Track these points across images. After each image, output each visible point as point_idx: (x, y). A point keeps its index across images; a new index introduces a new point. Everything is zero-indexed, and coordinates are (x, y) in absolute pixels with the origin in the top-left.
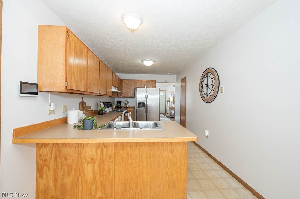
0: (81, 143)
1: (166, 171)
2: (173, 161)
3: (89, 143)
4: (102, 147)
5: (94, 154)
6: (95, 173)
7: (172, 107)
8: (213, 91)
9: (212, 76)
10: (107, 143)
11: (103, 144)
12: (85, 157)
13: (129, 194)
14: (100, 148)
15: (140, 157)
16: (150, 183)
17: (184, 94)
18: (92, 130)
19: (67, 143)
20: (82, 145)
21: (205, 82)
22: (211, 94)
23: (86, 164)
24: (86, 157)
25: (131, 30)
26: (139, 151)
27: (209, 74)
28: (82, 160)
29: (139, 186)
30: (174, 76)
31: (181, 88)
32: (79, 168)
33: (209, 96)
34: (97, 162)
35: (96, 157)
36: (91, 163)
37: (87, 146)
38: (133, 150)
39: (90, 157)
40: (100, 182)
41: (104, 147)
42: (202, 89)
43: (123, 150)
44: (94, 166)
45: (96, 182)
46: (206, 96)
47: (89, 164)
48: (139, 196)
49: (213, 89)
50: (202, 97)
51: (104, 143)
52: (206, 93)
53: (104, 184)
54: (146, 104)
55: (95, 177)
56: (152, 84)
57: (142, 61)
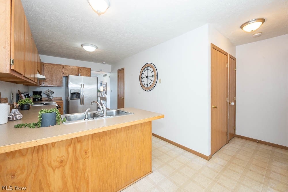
0: (42, 146)
1: (138, 150)
2: (143, 139)
3: (55, 143)
4: (75, 144)
5: (64, 155)
6: (65, 177)
7: (102, 97)
8: (152, 82)
9: (152, 70)
10: (82, 137)
11: (76, 140)
12: (49, 163)
13: (107, 184)
14: (72, 146)
15: (117, 143)
16: (126, 166)
17: (122, 84)
18: (56, 126)
19: (16, 151)
20: (45, 148)
21: (145, 74)
22: (151, 84)
23: (52, 171)
24: (51, 162)
25: (97, 12)
26: (116, 138)
27: (149, 68)
28: (44, 168)
29: (116, 172)
30: (109, 66)
31: (118, 78)
32: (40, 180)
33: (149, 86)
34: (67, 163)
35: (66, 157)
36: (58, 168)
37: (53, 146)
38: (110, 138)
39: (58, 159)
40: (73, 186)
41: (77, 142)
42: (142, 79)
43: (100, 140)
44: (64, 170)
45: (67, 188)
46: (146, 86)
47: (57, 170)
48: (116, 182)
49: (153, 80)
50: (142, 86)
51: (77, 138)
52: (146, 83)
53: (77, 186)
54: (81, 94)
55: (65, 184)
56: (86, 72)
57: (82, 45)
